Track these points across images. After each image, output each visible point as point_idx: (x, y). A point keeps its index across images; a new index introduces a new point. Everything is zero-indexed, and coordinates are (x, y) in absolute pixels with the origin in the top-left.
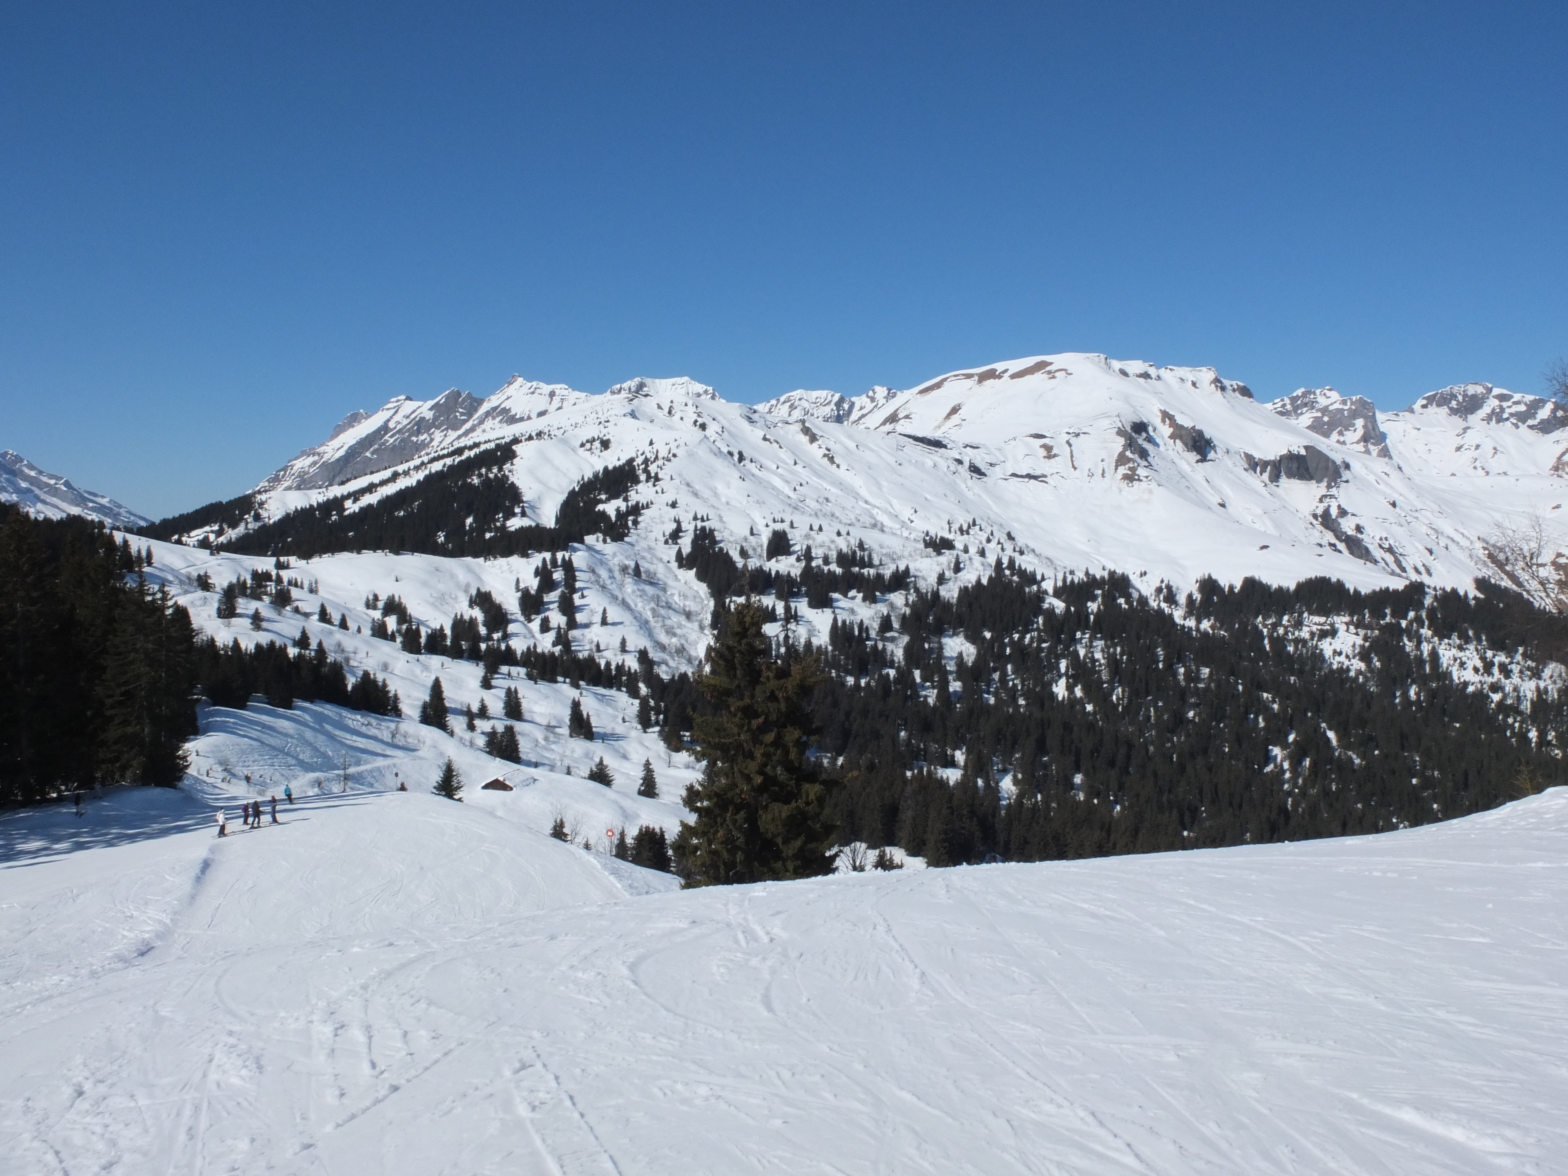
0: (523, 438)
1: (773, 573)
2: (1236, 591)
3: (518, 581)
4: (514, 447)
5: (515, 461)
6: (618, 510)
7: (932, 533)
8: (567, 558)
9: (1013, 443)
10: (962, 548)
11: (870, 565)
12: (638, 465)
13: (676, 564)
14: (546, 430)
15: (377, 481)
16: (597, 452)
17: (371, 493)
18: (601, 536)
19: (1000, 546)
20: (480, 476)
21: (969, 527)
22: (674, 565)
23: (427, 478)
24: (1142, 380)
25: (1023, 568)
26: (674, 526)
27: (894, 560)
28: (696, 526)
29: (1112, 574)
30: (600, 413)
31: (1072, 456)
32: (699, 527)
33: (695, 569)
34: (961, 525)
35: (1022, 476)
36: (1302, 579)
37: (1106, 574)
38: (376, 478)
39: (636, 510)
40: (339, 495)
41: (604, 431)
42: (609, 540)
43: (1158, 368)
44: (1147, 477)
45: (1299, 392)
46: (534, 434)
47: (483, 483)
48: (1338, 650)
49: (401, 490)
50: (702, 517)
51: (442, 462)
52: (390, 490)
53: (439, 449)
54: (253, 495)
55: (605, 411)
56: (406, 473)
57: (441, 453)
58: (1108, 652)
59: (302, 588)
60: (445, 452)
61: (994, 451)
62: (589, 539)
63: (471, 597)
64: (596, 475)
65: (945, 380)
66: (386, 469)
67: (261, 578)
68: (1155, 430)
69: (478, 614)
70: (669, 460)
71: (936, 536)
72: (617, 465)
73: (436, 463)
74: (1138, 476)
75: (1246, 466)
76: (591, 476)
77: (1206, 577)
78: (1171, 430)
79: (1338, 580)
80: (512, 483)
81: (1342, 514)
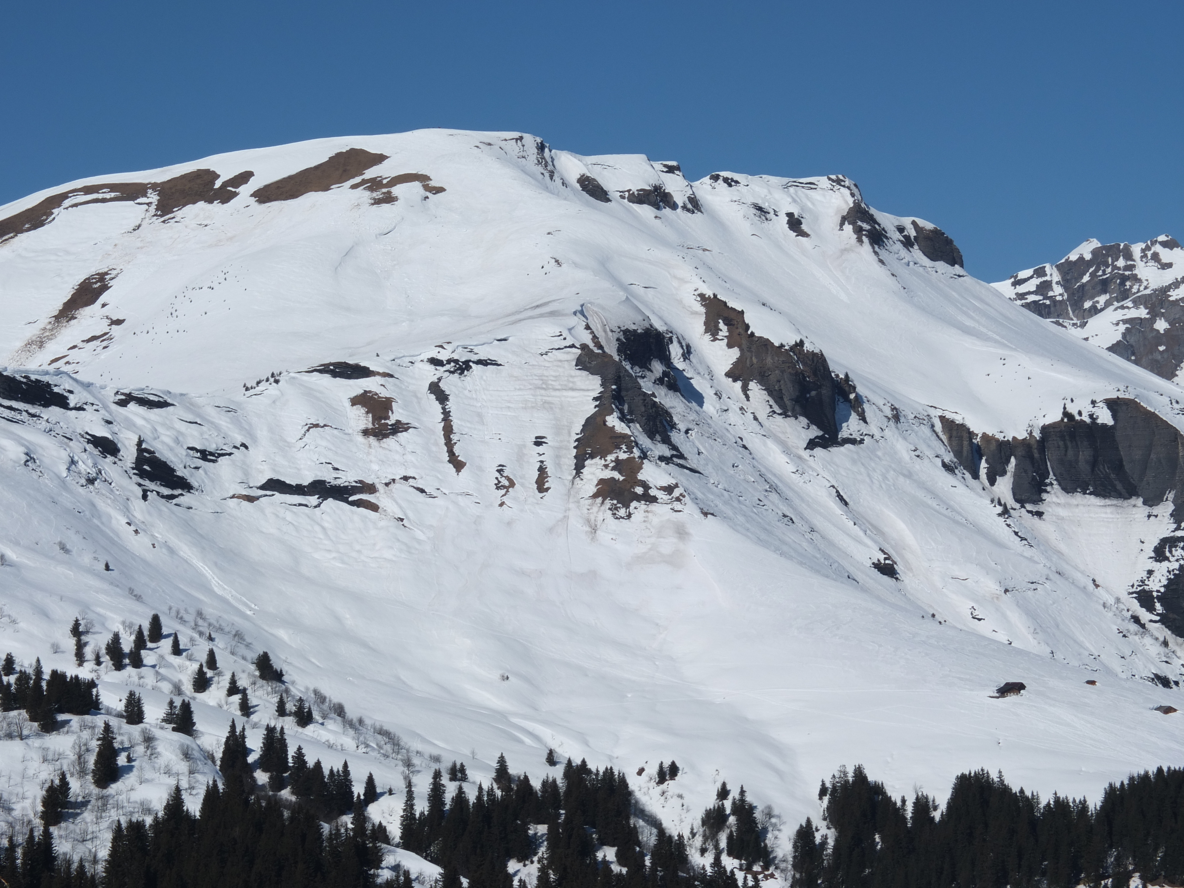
7: (25, 664)
9: (272, 390)
10: (120, 706)
19: (236, 699)
21: (140, 643)
24: (646, 211)
25: (311, 762)
29: (577, 773)
31: (448, 430)
34: (116, 638)
35: (298, 490)
37: (558, 775)
43: (691, 177)
44: (669, 489)
61: (212, 413)
65: (55, 202)
68: (687, 353)
71: (39, 672)
74: (646, 486)
75: (949, 457)
77: (850, 777)
78: (735, 354)
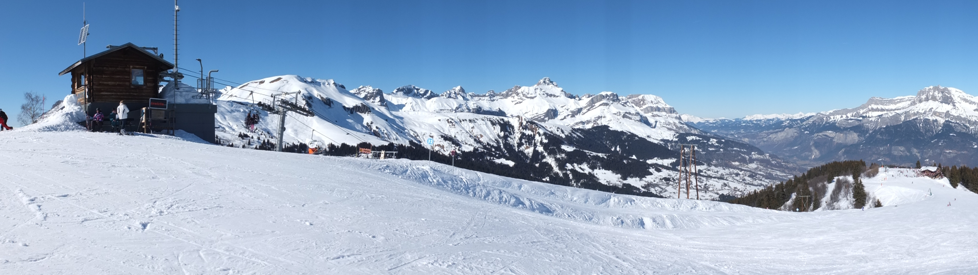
2: (339, 146)
7: (241, 132)
36: (359, 143)
45: (361, 87)
65: (249, 83)
77: (331, 144)
81: (372, 123)
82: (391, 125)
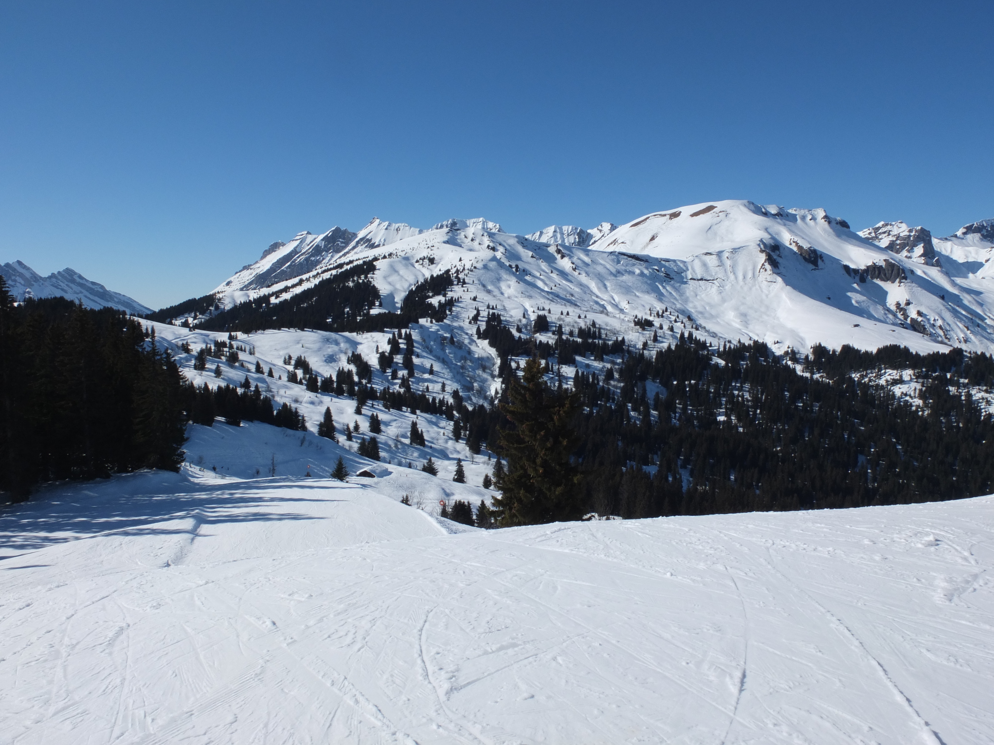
0: (380, 258)
1: (538, 342)
2: (837, 353)
3: (377, 347)
4: (374, 263)
5: (376, 272)
6: (440, 302)
7: (639, 316)
8: (408, 332)
10: (658, 326)
11: (600, 337)
12: (452, 274)
13: (476, 336)
14: (394, 252)
15: (290, 285)
16: (427, 266)
17: (286, 292)
18: (429, 319)
19: (683, 325)
20: (353, 281)
21: (663, 313)
22: (475, 337)
23: (320, 282)
24: (776, 217)
25: (698, 339)
26: (475, 312)
27: (615, 334)
28: (489, 313)
29: (756, 342)
30: (428, 241)
31: (730, 267)
32: (491, 313)
33: (488, 340)
34: (658, 311)
35: (697, 280)
36: (881, 346)
37: (751, 343)
38: (289, 283)
39: (451, 303)
40: (267, 294)
41: (431, 252)
42: (434, 321)
45: (881, 224)
46: (387, 255)
47: (355, 286)
48: (905, 392)
49: (305, 290)
50: (493, 306)
51: (330, 273)
52: (298, 290)
53: (328, 264)
54: (215, 294)
55: (431, 240)
56: (308, 280)
57: (329, 267)
58: (753, 393)
59: (245, 351)
60: (332, 266)
61: (679, 263)
62: (422, 321)
63: (349, 357)
64: (426, 280)
65: (648, 218)
66: (295, 277)
67: (220, 345)
68: (784, 249)
69: (353, 368)
70: (472, 271)
71: (642, 318)
72: (439, 274)
73: (326, 273)
75: (845, 273)
76: (423, 281)
77: (818, 345)
79: (905, 347)
80: (374, 285)
81: (908, 303)
82: (954, 309)
